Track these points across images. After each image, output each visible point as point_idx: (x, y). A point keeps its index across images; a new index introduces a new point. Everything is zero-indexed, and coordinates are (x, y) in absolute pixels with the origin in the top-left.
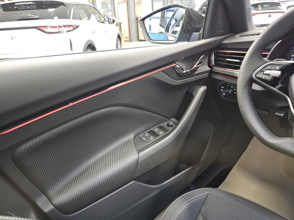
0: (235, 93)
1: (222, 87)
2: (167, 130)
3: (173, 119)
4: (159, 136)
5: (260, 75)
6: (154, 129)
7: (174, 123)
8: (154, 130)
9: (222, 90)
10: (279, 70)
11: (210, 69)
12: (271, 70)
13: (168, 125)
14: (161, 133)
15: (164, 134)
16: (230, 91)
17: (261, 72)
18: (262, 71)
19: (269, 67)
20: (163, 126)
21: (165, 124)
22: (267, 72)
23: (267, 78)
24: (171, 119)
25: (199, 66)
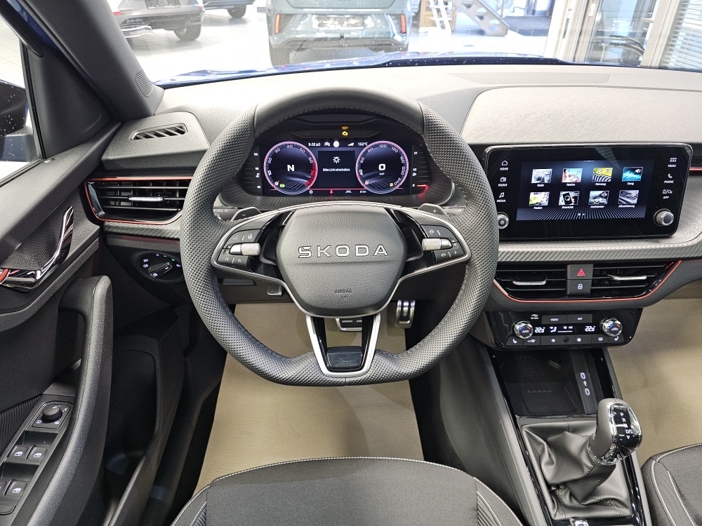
0: (178, 265)
1: (145, 261)
2: (50, 437)
3: (52, 390)
4: (36, 467)
5: (226, 257)
6: (8, 456)
7: (59, 400)
8: (12, 461)
9: (147, 266)
10: (254, 242)
11: (99, 227)
12: (241, 244)
13: (46, 419)
14: (38, 455)
15: (45, 453)
16: (167, 266)
17: (225, 251)
18: (225, 248)
19: (235, 238)
20: (31, 430)
21: (33, 422)
22: (236, 249)
23: (240, 260)
24: (46, 392)
25: (72, 231)
